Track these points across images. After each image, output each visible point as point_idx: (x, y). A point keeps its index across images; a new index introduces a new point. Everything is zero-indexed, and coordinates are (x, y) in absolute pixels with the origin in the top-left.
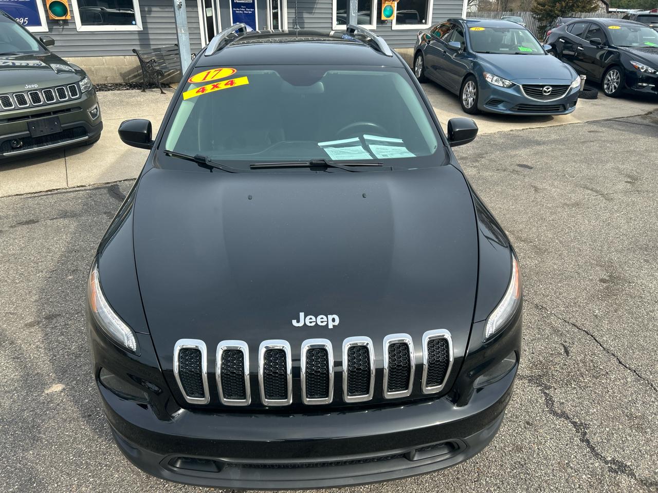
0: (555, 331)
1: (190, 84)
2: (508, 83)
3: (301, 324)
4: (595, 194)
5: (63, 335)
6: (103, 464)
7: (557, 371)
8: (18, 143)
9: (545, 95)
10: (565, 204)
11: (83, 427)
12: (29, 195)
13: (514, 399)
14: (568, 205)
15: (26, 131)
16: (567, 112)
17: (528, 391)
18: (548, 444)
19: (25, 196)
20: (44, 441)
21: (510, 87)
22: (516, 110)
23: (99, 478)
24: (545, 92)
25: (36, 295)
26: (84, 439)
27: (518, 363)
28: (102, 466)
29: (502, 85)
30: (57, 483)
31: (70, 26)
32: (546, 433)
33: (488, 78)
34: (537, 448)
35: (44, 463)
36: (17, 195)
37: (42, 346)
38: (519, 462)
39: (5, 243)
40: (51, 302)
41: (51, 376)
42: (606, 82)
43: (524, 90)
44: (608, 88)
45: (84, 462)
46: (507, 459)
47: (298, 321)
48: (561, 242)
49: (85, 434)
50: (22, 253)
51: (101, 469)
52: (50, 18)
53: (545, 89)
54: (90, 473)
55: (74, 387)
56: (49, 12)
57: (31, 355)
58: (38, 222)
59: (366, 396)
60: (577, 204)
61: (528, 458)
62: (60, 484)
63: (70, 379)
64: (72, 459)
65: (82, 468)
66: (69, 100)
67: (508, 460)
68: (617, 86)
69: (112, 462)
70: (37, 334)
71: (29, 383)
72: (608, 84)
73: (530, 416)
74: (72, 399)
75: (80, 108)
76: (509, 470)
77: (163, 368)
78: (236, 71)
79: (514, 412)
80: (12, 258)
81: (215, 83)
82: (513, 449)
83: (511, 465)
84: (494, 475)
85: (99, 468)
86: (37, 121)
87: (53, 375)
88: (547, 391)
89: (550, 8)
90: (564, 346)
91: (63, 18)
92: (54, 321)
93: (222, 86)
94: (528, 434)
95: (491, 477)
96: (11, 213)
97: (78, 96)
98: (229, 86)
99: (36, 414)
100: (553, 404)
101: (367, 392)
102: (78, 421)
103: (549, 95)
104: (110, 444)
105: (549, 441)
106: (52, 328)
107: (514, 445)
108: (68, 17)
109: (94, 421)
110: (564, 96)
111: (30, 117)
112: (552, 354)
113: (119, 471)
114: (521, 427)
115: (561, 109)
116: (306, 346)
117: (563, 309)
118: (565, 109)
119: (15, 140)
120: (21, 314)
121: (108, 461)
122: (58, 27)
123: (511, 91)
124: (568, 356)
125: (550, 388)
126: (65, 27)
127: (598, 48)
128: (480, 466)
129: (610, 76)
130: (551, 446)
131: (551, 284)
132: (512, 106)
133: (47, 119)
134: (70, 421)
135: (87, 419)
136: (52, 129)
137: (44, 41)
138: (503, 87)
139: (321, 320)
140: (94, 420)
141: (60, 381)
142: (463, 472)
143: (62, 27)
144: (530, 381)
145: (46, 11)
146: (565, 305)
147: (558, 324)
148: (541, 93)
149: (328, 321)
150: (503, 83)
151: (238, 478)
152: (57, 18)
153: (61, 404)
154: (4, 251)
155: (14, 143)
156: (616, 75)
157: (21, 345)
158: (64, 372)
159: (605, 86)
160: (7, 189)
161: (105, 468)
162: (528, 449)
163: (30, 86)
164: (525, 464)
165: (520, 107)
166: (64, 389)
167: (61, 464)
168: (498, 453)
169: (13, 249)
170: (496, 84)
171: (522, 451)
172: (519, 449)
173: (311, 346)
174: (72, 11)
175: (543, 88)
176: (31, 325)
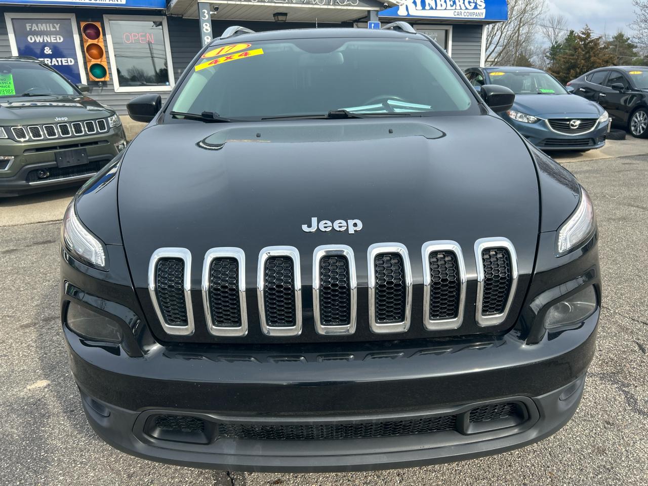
0: (624, 329)
1: (203, 59)
2: (532, 118)
3: (313, 229)
4: (642, 210)
5: (59, 335)
6: (78, 461)
7: (634, 368)
8: (45, 174)
9: (574, 129)
10: (611, 219)
11: (62, 422)
12: (51, 222)
13: (585, 397)
14: (614, 220)
15: (53, 161)
16: (597, 146)
17: (602, 389)
18: (638, 445)
19: (46, 223)
20: (15, 436)
21: (535, 122)
22: (544, 145)
23: (71, 477)
24: (572, 125)
25: (38, 300)
26: (61, 435)
27: (600, 307)
28: (76, 464)
29: (527, 121)
30: (20, 481)
31: (109, 87)
32: (634, 434)
33: (511, 115)
34: (624, 450)
35: (10, 459)
36: (39, 222)
37: (34, 344)
38: (604, 467)
39: (17, 258)
40: (53, 306)
41: (38, 372)
42: (633, 124)
43: (550, 124)
44: (636, 130)
45: (56, 459)
46: (587, 463)
47: (310, 226)
48: (612, 250)
49: (63, 429)
50: (32, 266)
51: (75, 466)
52: (91, 80)
53: (572, 122)
54: (61, 470)
55: (60, 383)
56: (90, 74)
57: (20, 353)
58: (54, 242)
59: (401, 323)
60: (624, 219)
61: (615, 461)
62: (23, 481)
63: (57, 376)
64: (42, 455)
65: (52, 465)
66: (97, 133)
67: (589, 463)
68: (645, 127)
69: (89, 460)
70: (31, 334)
71: (12, 379)
72: (635, 126)
73: (608, 415)
74: (56, 394)
75: (107, 141)
76: (591, 475)
77: (136, 287)
78: (250, 45)
79: (587, 410)
80: (22, 271)
81: (228, 56)
82: (593, 451)
83: (594, 469)
84: (572, 481)
85: (73, 465)
86: (65, 151)
87: (39, 372)
88: (626, 389)
89: (564, 75)
90: (637, 343)
91: (103, 79)
92: (52, 323)
93: (236, 57)
94: (610, 435)
95: (569, 483)
96: (30, 236)
97: (106, 130)
98: (244, 57)
99: (13, 408)
100: (636, 402)
101: (402, 318)
102: (58, 417)
103: (577, 128)
104: (90, 440)
105: (638, 442)
106: (49, 329)
107: (594, 447)
108: (107, 79)
109: (77, 417)
110: (593, 129)
111: (58, 147)
112: (624, 351)
113: (95, 470)
114: (600, 427)
115: (591, 142)
116: (320, 252)
117: (628, 308)
118: (595, 143)
119: (42, 171)
120: (19, 317)
121: (85, 459)
122: (97, 88)
123: (536, 126)
124: (645, 353)
125: (628, 385)
126: (104, 88)
127: (620, 92)
128: (553, 470)
129: (637, 118)
130: (643, 447)
131: (609, 286)
132: (539, 141)
133: (74, 150)
134: (49, 416)
135: (69, 414)
136: (79, 160)
137: (80, 87)
138: (528, 123)
139: (339, 225)
140: (76, 415)
141: (46, 377)
142: (531, 477)
143: (101, 88)
144: (601, 379)
145: (87, 74)
146: (630, 304)
147: (626, 322)
148: (569, 126)
149: (348, 227)
150: (528, 119)
151: (232, 452)
152: (97, 80)
153: (43, 400)
154: (15, 265)
155: (41, 174)
156: (643, 116)
157: (12, 344)
158: (52, 368)
159: (633, 128)
160: (30, 217)
161: (79, 465)
162: (613, 451)
163: (60, 119)
164: (612, 468)
165: (547, 142)
166: (48, 385)
167: (29, 461)
168: (574, 456)
169: (24, 264)
170: (520, 120)
171: (606, 453)
172: (602, 451)
173: (327, 252)
174: (110, 74)
175: (570, 122)
176: (27, 326)
